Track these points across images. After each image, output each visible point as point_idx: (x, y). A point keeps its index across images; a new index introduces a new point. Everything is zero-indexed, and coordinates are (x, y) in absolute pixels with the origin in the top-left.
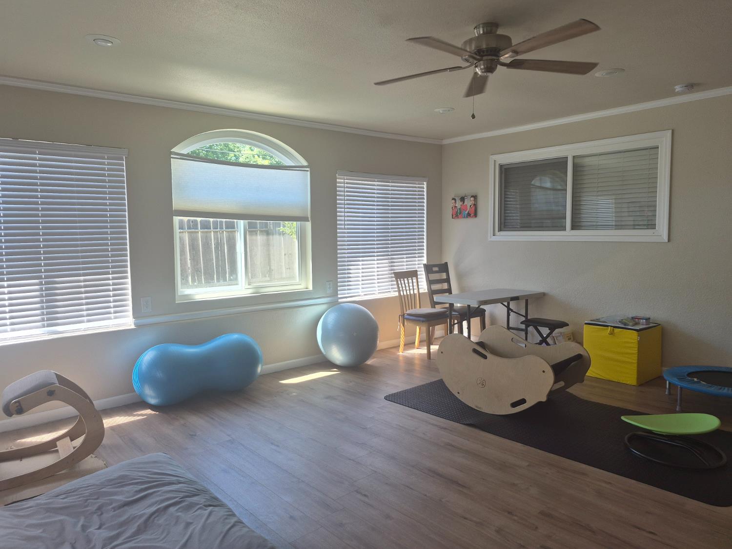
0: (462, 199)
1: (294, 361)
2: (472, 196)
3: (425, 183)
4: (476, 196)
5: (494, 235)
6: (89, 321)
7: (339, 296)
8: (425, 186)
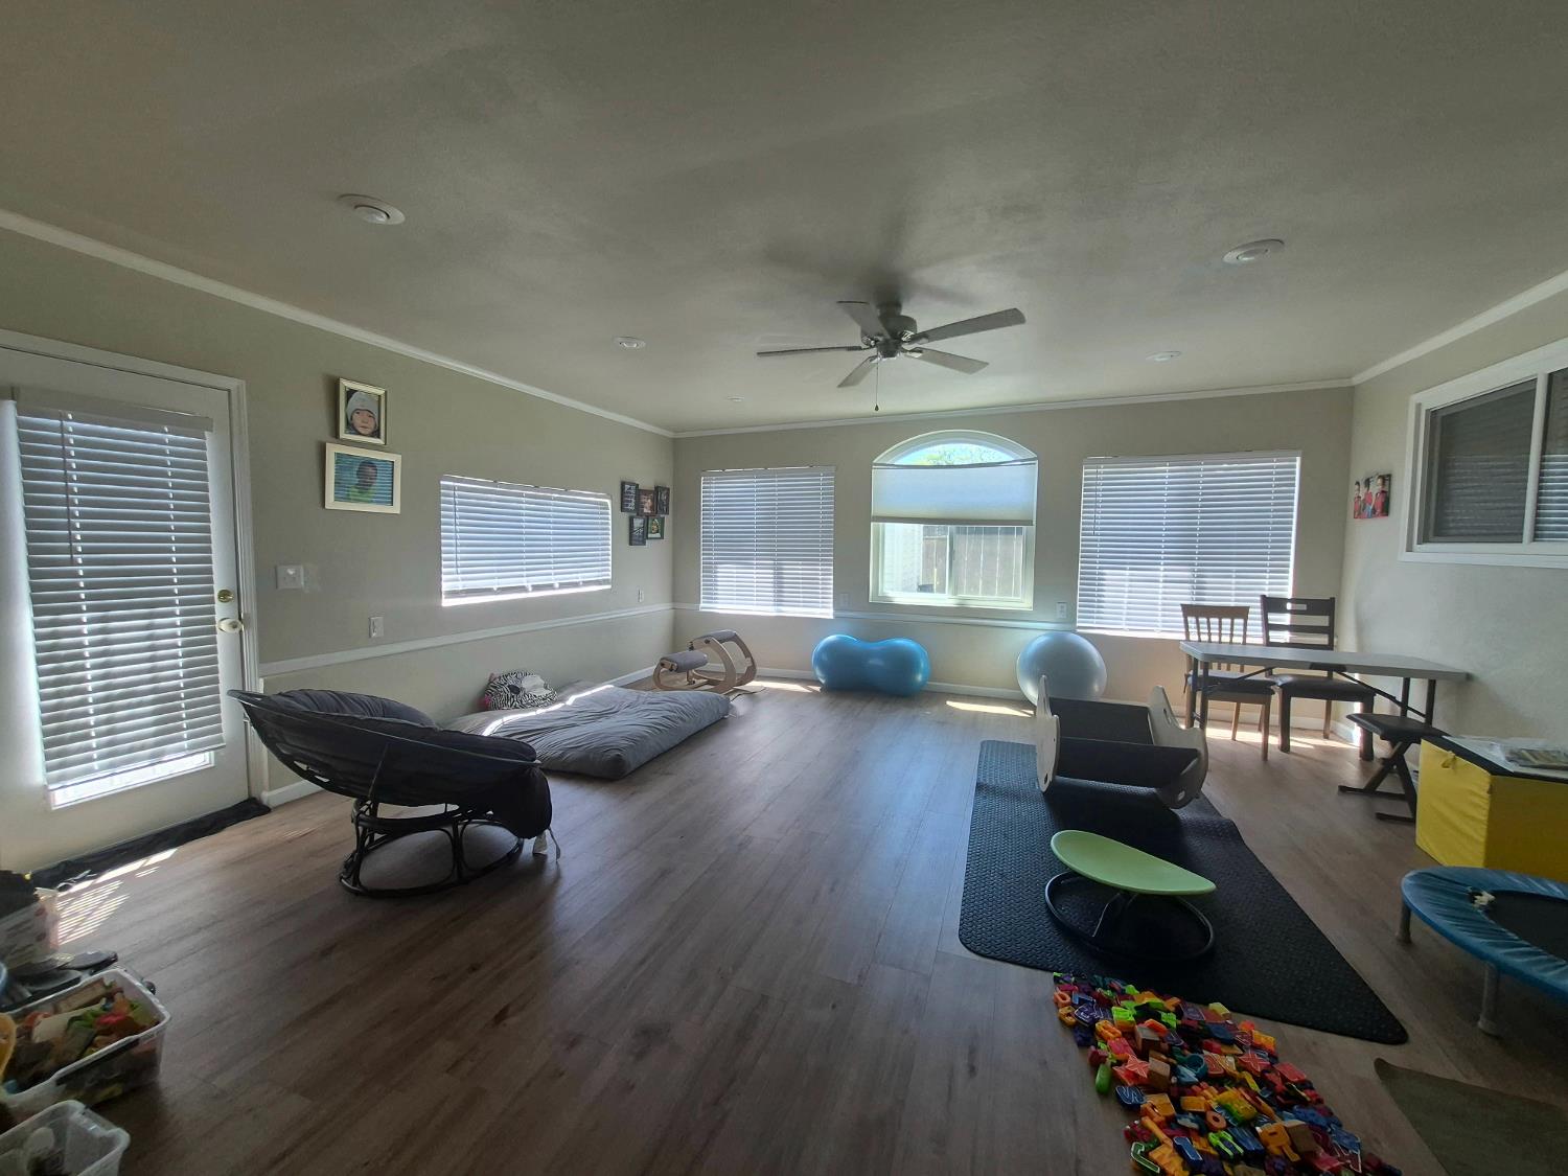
0: (1367, 482)
1: (1000, 690)
2: (1380, 477)
3: (1298, 459)
4: (1389, 476)
5: (1409, 549)
6: (804, 606)
7: (1078, 625)
8: (1298, 463)
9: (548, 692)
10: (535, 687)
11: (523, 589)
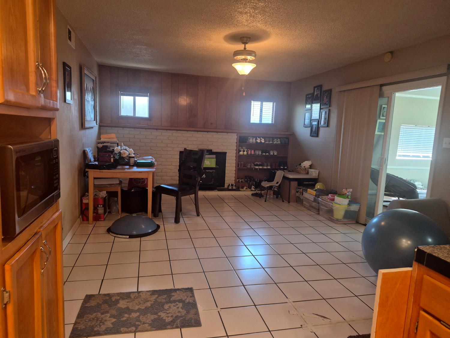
9: (423, 187)
10: (419, 185)
11: (419, 157)
